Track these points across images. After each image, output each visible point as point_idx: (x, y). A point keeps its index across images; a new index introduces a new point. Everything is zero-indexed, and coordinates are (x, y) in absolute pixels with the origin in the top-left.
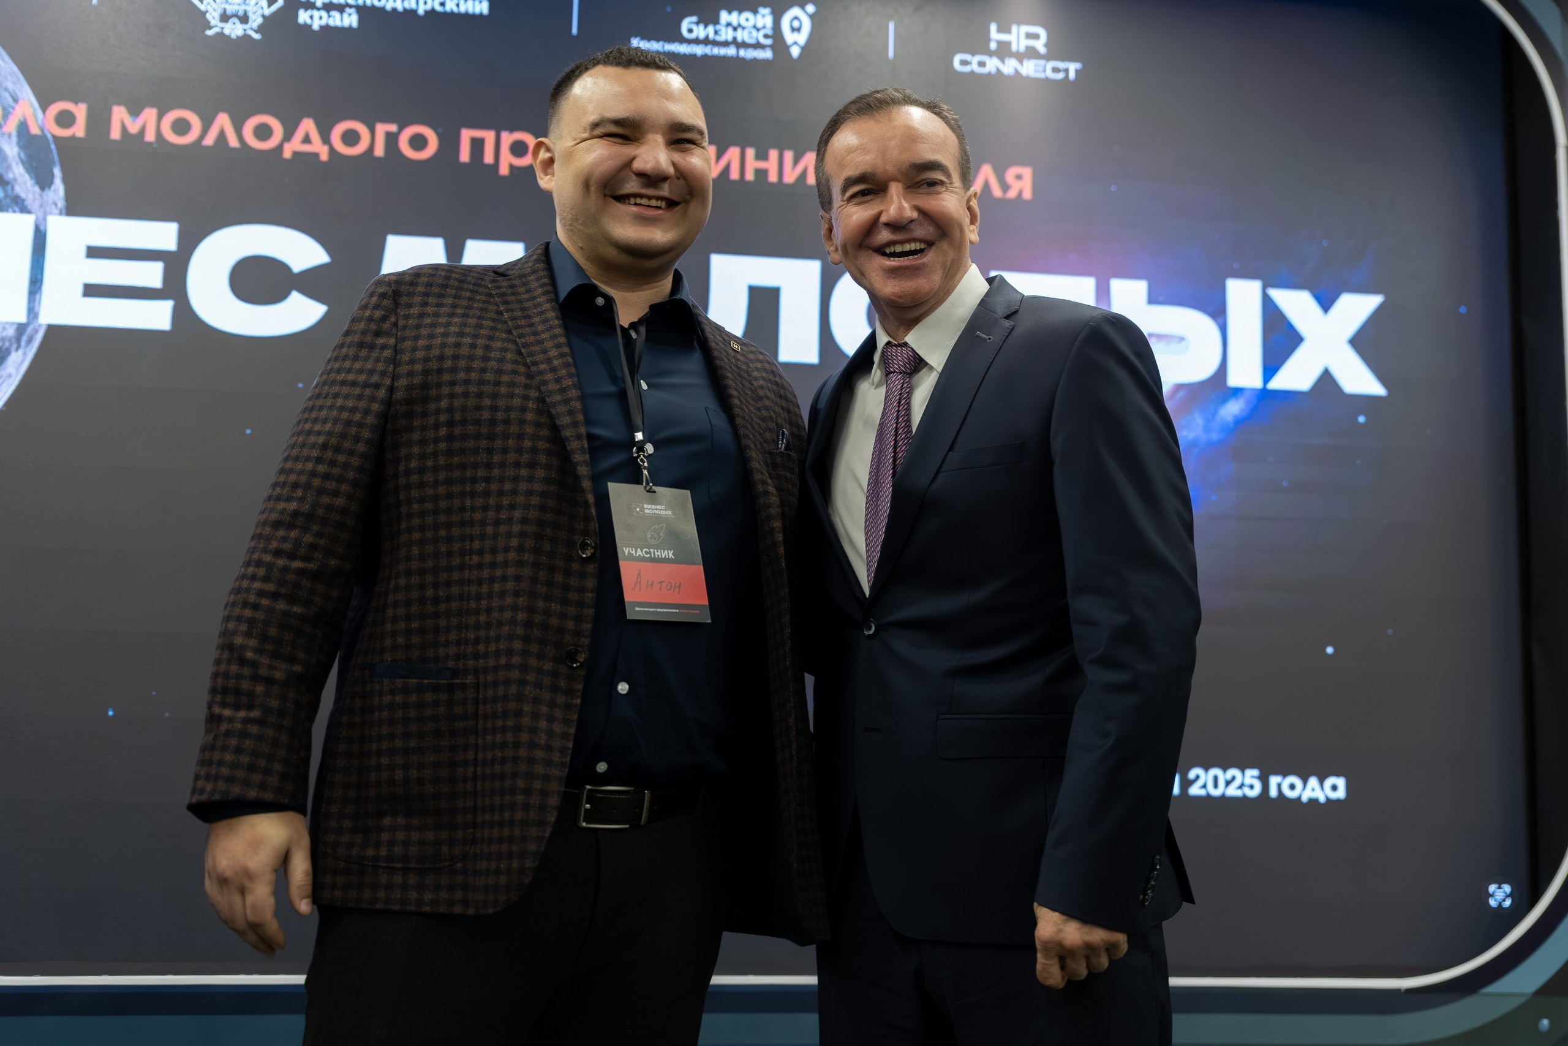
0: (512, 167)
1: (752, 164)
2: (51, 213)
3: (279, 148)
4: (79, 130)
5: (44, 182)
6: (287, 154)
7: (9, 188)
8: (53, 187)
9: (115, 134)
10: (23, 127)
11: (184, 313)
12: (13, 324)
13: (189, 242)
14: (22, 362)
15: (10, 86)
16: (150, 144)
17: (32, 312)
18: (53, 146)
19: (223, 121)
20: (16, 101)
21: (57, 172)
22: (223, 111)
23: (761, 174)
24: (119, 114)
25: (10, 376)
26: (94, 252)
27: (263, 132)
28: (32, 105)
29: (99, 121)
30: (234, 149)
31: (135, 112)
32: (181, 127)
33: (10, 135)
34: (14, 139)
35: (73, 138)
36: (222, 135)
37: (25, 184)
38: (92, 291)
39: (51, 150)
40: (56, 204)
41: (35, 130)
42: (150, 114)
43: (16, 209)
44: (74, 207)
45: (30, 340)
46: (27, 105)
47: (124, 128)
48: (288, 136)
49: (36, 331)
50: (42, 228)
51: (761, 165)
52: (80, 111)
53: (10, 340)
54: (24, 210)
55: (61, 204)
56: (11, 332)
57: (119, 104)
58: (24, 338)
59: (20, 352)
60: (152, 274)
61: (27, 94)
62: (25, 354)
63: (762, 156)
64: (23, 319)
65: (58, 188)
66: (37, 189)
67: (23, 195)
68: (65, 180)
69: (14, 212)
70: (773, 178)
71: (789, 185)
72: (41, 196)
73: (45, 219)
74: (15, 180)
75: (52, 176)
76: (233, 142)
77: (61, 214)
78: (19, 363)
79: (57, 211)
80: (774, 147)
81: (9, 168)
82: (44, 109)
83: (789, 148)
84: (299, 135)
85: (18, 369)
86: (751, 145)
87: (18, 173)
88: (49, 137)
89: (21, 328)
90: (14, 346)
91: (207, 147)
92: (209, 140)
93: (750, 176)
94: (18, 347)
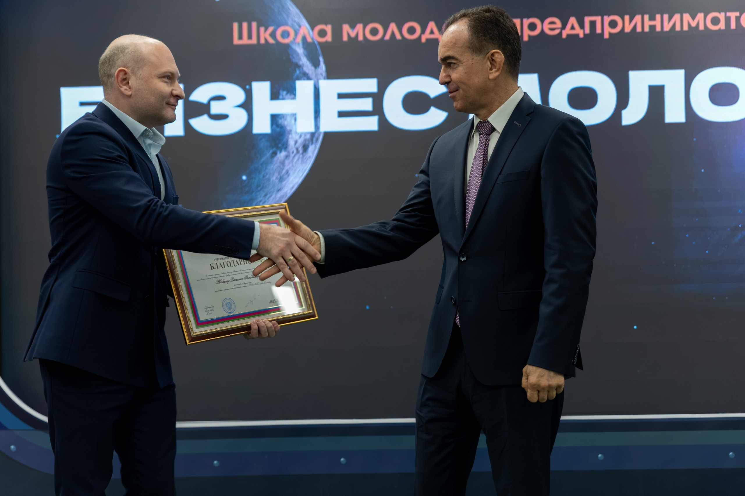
0: (530, 37)
1: (648, 23)
2: (320, 79)
3: (420, 38)
4: (329, 38)
5: (316, 64)
6: (423, 40)
7: (301, 69)
8: (320, 67)
9: (345, 38)
10: (304, 39)
11: (383, 122)
12: (308, 133)
13: (382, 87)
14: (314, 151)
15: (296, 19)
16: (361, 42)
17: (317, 126)
18: (318, 47)
19: (393, 27)
20: (300, 26)
21: (321, 59)
22: (393, 21)
23: (652, 28)
24: (346, 28)
25: (310, 157)
26: (341, 96)
27: (412, 31)
28: (307, 28)
29: (337, 32)
30: (399, 41)
31: (353, 27)
32: (374, 32)
33: (299, 44)
34: (301, 45)
35: (327, 42)
36: (393, 34)
37: (308, 66)
38: (342, 114)
39: (317, 48)
40: (322, 75)
41: (309, 40)
42: (360, 27)
43: (305, 78)
44: (331, 75)
45: (317, 140)
46: (305, 28)
47: (349, 35)
48: (423, 32)
49: (319, 135)
50: (317, 86)
51: (652, 23)
52: (329, 28)
53: (308, 140)
54: (309, 78)
55: (324, 74)
56: (308, 137)
57: (345, 23)
58: (314, 139)
59: (313, 146)
60: (367, 104)
61: (305, 24)
62: (315, 147)
63: (653, 18)
64: (313, 130)
65: (323, 66)
66: (313, 68)
67: (307, 72)
68: (326, 63)
69: (304, 80)
70: (658, 29)
71: (667, 32)
72: (315, 71)
73: (318, 82)
74: (303, 64)
75: (319, 61)
76: (398, 37)
77: (325, 79)
78: (313, 151)
79: (323, 78)
80: (658, 13)
81: (300, 59)
82: (313, 28)
83: (666, 13)
84: (428, 30)
85: (313, 153)
86: (646, 14)
87: (304, 61)
88: (316, 42)
89: (313, 134)
90: (310, 143)
91: (387, 41)
92: (387, 37)
93: (647, 29)
94: (312, 143)
